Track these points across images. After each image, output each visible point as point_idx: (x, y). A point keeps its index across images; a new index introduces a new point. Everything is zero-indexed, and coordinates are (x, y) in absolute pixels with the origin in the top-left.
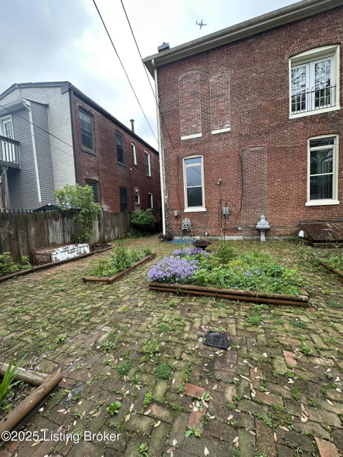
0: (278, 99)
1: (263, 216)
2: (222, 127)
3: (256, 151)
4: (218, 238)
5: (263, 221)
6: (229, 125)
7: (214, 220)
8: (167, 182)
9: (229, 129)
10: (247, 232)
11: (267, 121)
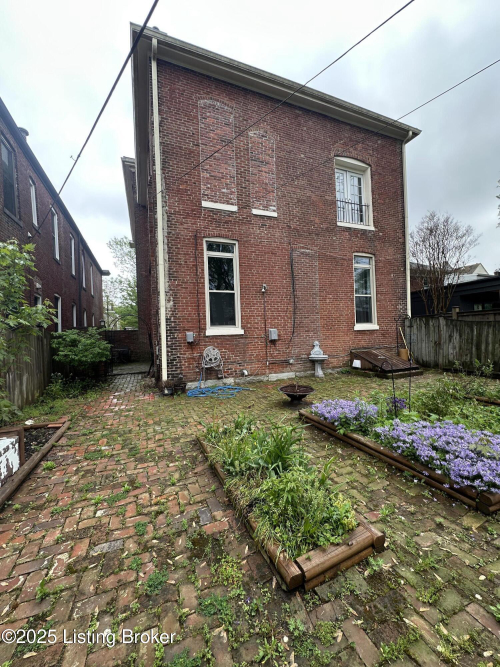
0: (327, 197)
1: (316, 343)
2: (266, 208)
3: (307, 255)
4: (262, 378)
5: (317, 349)
6: (275, 208)
7: (256, 349)
8: (171, 275)
9: (275, 215)
10: (299, 366)
11: (317, 221)
